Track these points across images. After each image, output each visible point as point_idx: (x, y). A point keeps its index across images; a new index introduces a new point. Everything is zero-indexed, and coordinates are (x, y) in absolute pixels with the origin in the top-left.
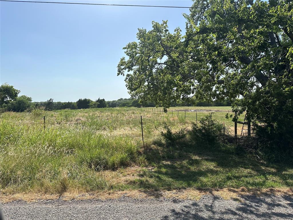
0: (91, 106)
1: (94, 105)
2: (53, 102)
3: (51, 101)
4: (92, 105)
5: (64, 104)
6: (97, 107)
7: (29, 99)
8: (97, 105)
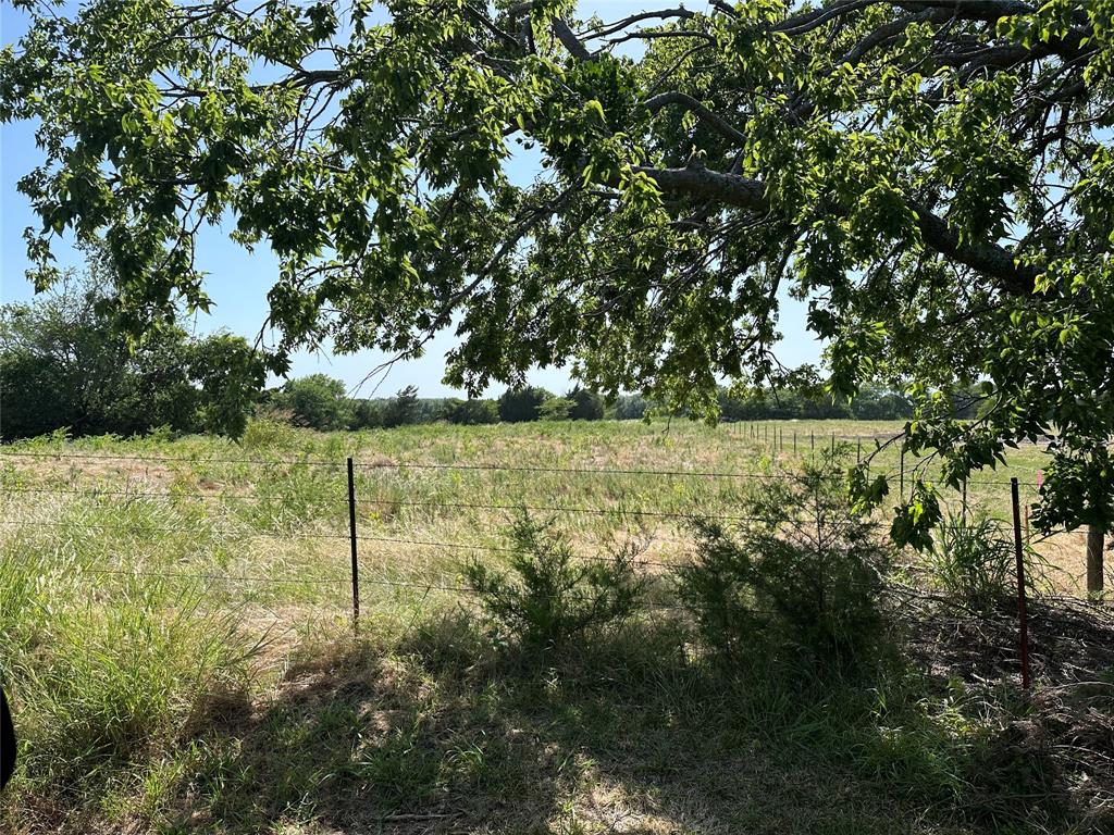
0: (548, 413)
1: (557, 408)
2: (417, 397)
3: (410, 395)
4: (551, 409)
5: (455, 406)
6: (570, 416)
7: (336, 388)
8: (569, 410)
